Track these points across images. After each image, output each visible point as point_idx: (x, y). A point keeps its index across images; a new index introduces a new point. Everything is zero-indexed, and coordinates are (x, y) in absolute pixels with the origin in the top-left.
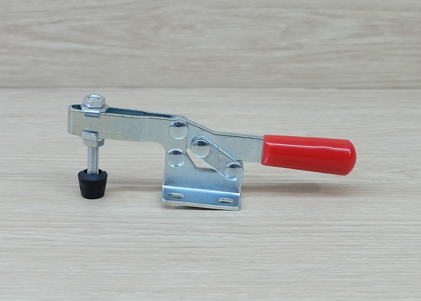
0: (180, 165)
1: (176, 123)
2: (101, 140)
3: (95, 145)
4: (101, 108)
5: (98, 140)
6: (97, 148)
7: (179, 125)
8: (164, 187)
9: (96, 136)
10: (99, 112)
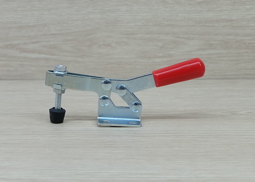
0: (106, 105)
1: (105, 81)
2: (63, 89)
3: (60, 92)
4: (65, 72)
5: (62, 89)
6: (61, 95)
7: (106, 82)
8: (99, 118)
9: (61, 87)
10: (63, 73)
